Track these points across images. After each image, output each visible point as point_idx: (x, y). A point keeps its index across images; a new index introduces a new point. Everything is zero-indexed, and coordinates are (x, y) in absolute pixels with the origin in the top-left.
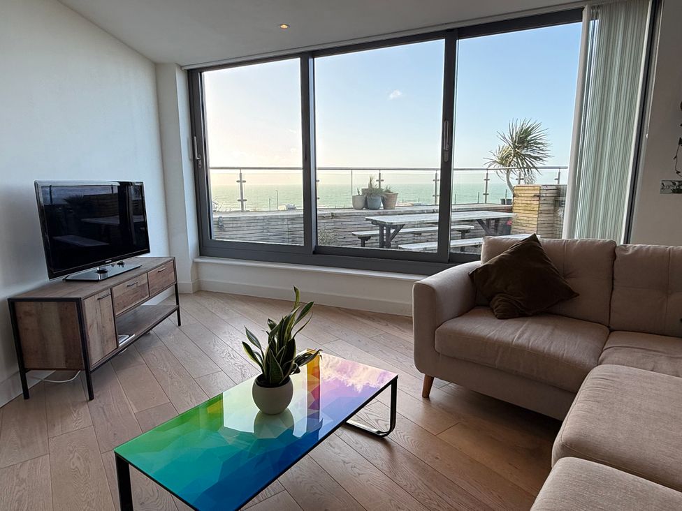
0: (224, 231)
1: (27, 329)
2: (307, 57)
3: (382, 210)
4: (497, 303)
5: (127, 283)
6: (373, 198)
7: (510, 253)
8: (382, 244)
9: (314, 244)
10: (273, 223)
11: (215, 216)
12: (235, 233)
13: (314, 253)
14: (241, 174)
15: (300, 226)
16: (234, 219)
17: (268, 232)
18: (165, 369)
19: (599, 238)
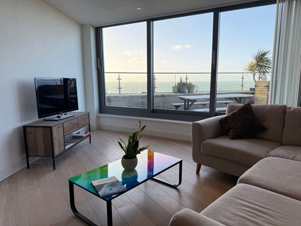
0: (111, 102)
1: (30, 139)
2: (150, 21)
3: (187, 93)
4: (231, 133)
5: (70, 122)
7: (238, 111)
8: (185, 108)
9: (152, 108)
10: (134, 99)
11: (107, 95)
12: (116, 103)
13: (152, 112)
14: (119, 76)
15: (146, 100)
16: (115, 97)
17: (132, 103)
18: (84, 160)
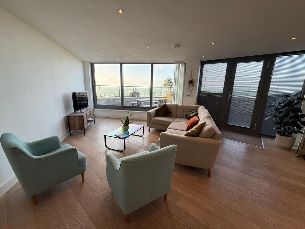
1: (71, 122)
2: (121, 64)
3: (136, 97)
5: (88, 113)
6: (135, 94)
7: (162, 107)
8: (138, 105)
9: (123, 105)
19: (175, 104)
